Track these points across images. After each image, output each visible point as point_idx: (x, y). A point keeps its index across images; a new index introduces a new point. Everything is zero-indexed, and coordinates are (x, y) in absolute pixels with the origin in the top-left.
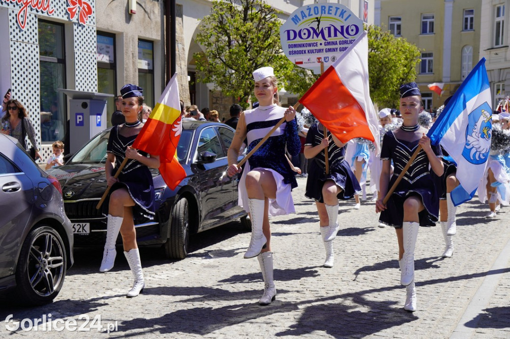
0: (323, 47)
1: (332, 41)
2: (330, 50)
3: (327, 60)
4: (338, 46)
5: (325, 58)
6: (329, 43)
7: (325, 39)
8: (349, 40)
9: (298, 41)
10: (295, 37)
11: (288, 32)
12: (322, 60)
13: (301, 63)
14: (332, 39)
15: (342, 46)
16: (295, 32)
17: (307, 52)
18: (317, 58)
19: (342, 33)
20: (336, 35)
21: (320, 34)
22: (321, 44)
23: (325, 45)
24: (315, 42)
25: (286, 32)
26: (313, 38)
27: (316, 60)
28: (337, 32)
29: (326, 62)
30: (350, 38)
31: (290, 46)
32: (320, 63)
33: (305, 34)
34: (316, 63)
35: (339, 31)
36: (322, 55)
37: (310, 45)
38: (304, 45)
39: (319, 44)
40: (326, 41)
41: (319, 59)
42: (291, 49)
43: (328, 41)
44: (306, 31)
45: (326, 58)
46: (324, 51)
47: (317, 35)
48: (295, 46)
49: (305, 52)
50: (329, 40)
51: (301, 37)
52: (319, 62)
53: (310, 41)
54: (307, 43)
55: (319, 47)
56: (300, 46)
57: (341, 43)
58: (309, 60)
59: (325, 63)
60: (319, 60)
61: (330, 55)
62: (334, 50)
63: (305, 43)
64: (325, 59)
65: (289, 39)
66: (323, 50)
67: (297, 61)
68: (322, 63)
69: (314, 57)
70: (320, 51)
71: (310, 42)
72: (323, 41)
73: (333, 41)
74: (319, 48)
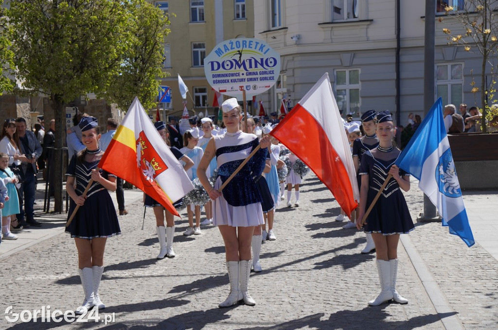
0: (245, 77)
2: (251, 80)
3: (248, 88)
4: (259, 76)
5: (247, 87)
6: (250, 74)
7: (247, 70)
8: (268, 70)
9: (221, 71)
10: (219, 68)
11: (212, 63)
12: (245, 88)
13: (225, 91)
14: (253, 70)
15: (262, 76)
16: (218, 63)
17: (230, 81)
19: (262, 65)
20: (256, 66)
21: (242, 66)
22: (243, 74)
23: (247, 75)
24: (238, 72)
25: (210, 63)
26: (235, 69)
27: (238, 88)
28: (260, 63)
29: (248, 90)
30: (269, 69)
31: (214, 76)
33: (228, 65)
36: (244, 84)
37: (233, 75)
38: (227, 75)
39: (241, 74)
40: (248, 72)
41: (241, 87)
42: (215, 79)
43: (250, 72)
44: (229, 63)
45: (248, 86)
46: (246, 80)
47: (240, 67)
48: (219, 76)
49: (228, 81)
50: (250, 70)
51: (224, 68)
52: (241, 90)
53: (233, 71)
54: (230, 73)
55: (241, 77)
56: (223, 75)
57: (261, 73)
58: (232, 88)
59: (246, 91)
61: (252, 84)
62: (255, 79)
63: (228, 73)
64: (247, 88)
65: (213, 69)
67: (221, 89)
68: (244, 91)
69: (237, 85)
70: (242, 80)
72: (245, 72)
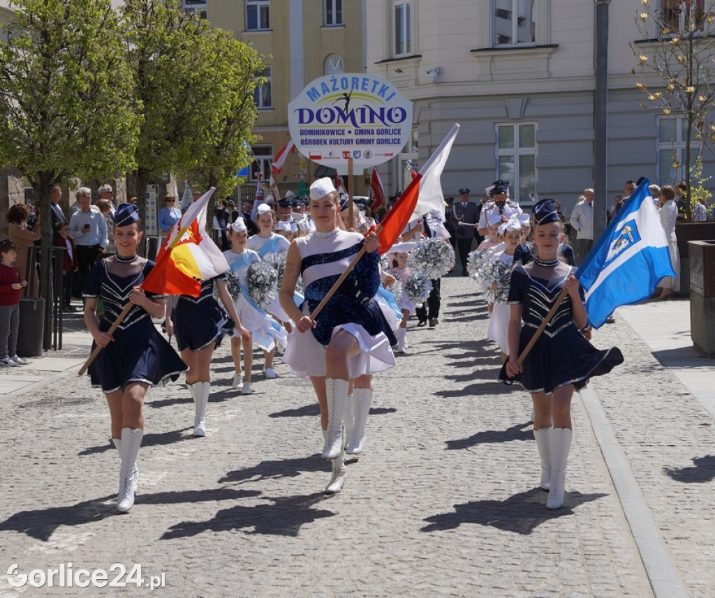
0: (353, 136)
1: (366, 128)
2: (362, 142)
3: (357, 155)
4: (375, 137)
5: (355, 153)
6: (361, 132)
7: (357, 126)
8: (391, 128)
9: (315, 125)
10: (311, 120)
11: (301, 111)
12: (351, 155)
13: (319, 157)
14: (367, 126)
15: (381, 137)
16: (311, 112)
17: (328, 142)
18: (344, 152)
19: (382, 118)
20: (372, 121)
21: (349, 118)
22: (350, 132)
23: (356, 134)
24: (341, 129)
25: (298, 111)
26: (338, 122)
27: (341, 155)
28: (375, 116)
29: (356, 158)
30: (393, 126)
31: (303, 132)
32: (347, 161)
33: (326, 116)
34: (342, 158)
35: (376, 115)
36: (351, 148)
37: (333, 132)
38: (323, 132)
39: (346, 132)
40: (358, 129)
41: (346, 153)
42: (304, 137)
43: (361, 128)
44: (328, 112)
45: (357, 152)
46: (354, 142)
47: (345, 119)
48: (311, 132)
49: (325, 142)
50: (362, 126)
51: (319, 120)
52: (346, 158)
53: (334, 126)
54: (329, 129)
55: (347, 136)
56: (318, 132)
57: (380, 132)
58: (330, 154)
59: (354, 159)
60: (346, 155)
61: (363, 148)
62: (369, 142)
63: (326, 129)
64: (354, 155)
65: (301, 121)
66: (352, 140)
67: (312, 154)
68: (350, 159)
69: (338, 150)
70: (348, 142)
71: (334, 128)
72: (353, 129)
73: (368, 128)
74: (347, 138)
